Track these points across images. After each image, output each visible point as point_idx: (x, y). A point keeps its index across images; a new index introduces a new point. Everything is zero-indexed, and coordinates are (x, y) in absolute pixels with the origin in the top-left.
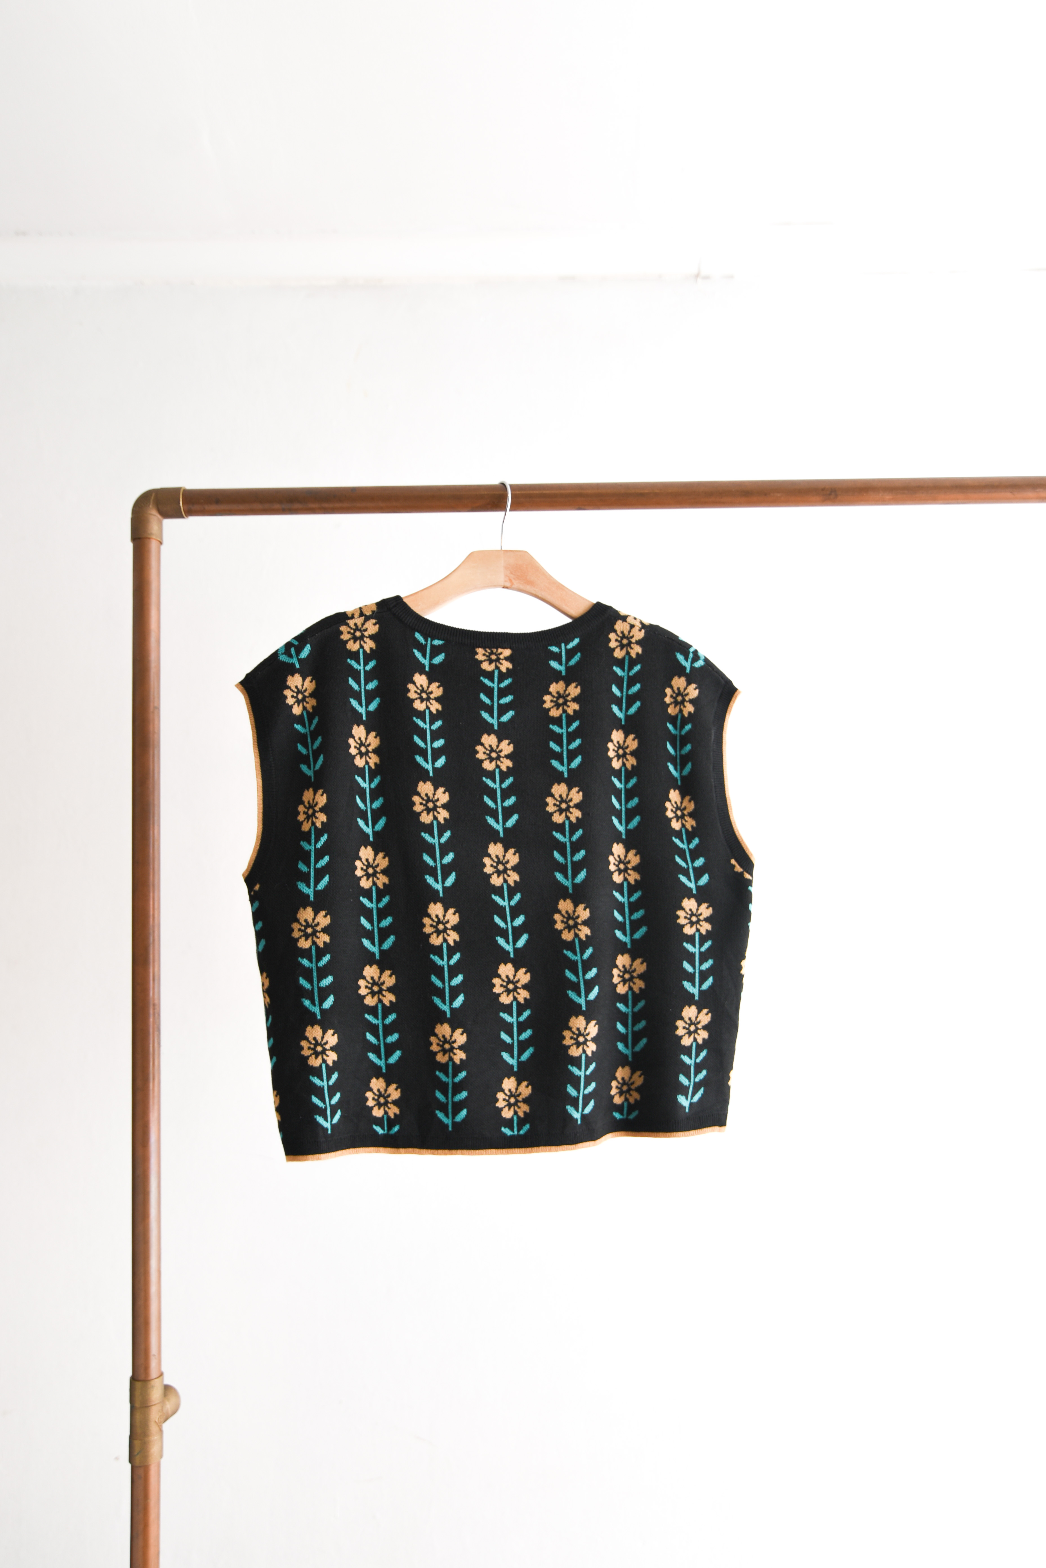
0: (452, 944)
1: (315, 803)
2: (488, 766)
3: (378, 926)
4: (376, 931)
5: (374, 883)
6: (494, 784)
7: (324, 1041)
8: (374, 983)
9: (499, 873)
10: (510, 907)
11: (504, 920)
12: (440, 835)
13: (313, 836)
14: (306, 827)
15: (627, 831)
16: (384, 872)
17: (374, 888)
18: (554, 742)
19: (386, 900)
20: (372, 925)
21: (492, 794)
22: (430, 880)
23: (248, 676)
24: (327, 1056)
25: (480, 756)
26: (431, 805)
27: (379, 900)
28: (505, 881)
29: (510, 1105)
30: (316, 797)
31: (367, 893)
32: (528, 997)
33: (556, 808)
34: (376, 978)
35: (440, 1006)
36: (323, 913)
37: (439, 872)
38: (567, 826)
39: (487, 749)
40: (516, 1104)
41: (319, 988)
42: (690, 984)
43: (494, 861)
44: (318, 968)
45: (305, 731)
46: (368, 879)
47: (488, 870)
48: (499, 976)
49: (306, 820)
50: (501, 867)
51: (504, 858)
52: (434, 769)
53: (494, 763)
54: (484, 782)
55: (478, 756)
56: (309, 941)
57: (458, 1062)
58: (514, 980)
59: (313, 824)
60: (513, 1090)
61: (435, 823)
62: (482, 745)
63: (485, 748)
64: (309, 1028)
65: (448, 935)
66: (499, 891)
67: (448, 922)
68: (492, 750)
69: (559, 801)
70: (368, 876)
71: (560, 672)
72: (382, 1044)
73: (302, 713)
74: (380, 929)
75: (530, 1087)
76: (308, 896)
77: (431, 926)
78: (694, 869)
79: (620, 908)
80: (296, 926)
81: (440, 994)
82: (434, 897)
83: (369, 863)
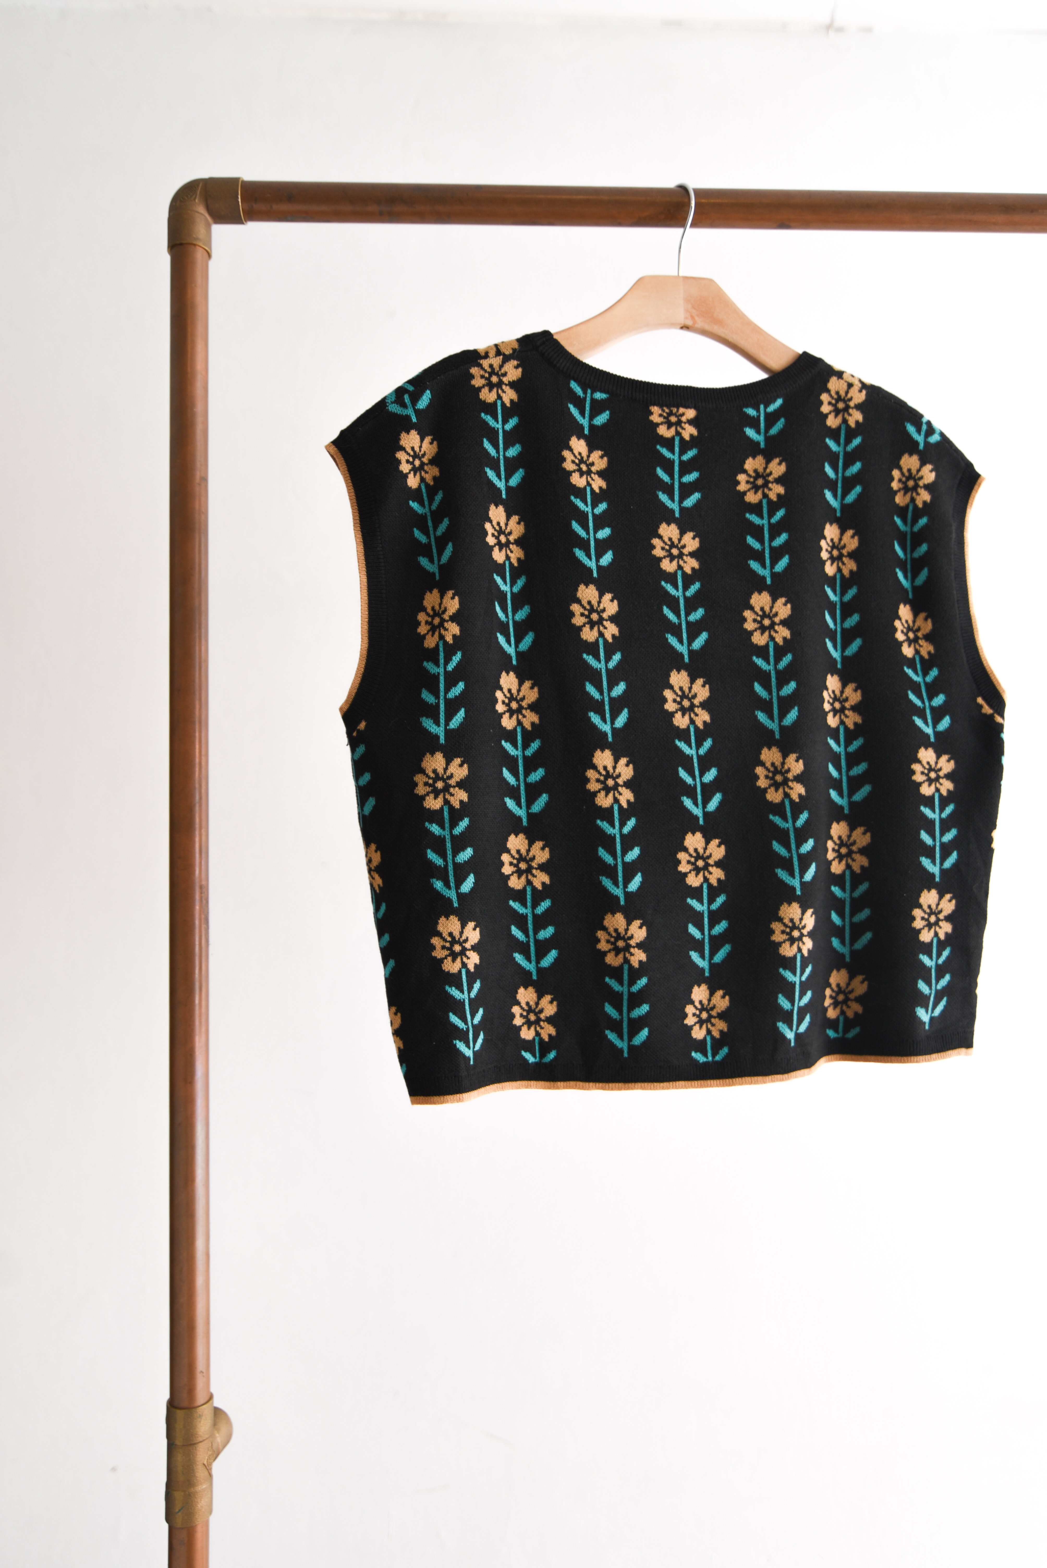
0: (625, 805)
1: (443, 609)
2: (668, 566)
3: (525, 780)
4: (522, 788)
5: (519, 723)
6: (675, 591)
7: (464, 937)
8: (521, 859)
9: (684, 710)
10: (699, 756)
11: (692, 774)
12: (608, 659)
13: (442, 655)
14: (430, 642)
15: (844, 658)
16: (532, 707)
17: (519, 730)
18: (753, 537)
19: (535, 745)
20: (518, 779)
21: (673, 604)
22: (595, 718)
23: (343, 433)
24: (468, 958)
25: (658, 552)
26: (595, 617)
27: (526, 746)
28: (692, 721)
29: (701, 1022)
30: (444, 601)
31: (510, 736)
32: (723, 877)
33: (756, 625)
34: (523, 852)
35: (610, 889)
36: (458, 761)
37: (607, 707)
38: (771, 649)
39: (666, 544)
40: (708, 1020)
41: (455, 865)
42: (929, 861)
43: (677, 695)
44: (453, 837)
45: (424, 511)
46: (511, 717)
47: (670, 706)
48: (686, 850)
49: (430, 633)
50: (686, 703)
51: (690, 691)
52: (599, 568)
53: (675, 563)
54: (663, 588)
55: (655, 552)
56: (439, 799)
57: (636, 965)
58: (705, 855)
59: (442, 637)
60: (705, 1002)
61: (601, 641)
62: (660, 537)
63: (664, 542)
64: (442, 920)
65: (620, 794)
66: (684, 735)
67: (619, 776)
68: (673, 545)
69: (760, 616)
70: (511, 712)
71: (758, 443)
72: (532, 940)
73: (420, 486)
74: (527, 785)
75: (727, 998)
76: (437, 737)
77: (598, 780)
78: (933, 709)
79: (835, 759)
80: (420, 779)
81: (611, 873)
82: (600, 741)
83: (512, 695)
